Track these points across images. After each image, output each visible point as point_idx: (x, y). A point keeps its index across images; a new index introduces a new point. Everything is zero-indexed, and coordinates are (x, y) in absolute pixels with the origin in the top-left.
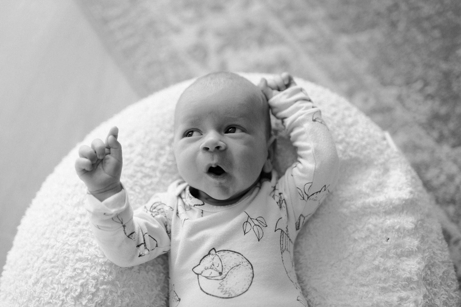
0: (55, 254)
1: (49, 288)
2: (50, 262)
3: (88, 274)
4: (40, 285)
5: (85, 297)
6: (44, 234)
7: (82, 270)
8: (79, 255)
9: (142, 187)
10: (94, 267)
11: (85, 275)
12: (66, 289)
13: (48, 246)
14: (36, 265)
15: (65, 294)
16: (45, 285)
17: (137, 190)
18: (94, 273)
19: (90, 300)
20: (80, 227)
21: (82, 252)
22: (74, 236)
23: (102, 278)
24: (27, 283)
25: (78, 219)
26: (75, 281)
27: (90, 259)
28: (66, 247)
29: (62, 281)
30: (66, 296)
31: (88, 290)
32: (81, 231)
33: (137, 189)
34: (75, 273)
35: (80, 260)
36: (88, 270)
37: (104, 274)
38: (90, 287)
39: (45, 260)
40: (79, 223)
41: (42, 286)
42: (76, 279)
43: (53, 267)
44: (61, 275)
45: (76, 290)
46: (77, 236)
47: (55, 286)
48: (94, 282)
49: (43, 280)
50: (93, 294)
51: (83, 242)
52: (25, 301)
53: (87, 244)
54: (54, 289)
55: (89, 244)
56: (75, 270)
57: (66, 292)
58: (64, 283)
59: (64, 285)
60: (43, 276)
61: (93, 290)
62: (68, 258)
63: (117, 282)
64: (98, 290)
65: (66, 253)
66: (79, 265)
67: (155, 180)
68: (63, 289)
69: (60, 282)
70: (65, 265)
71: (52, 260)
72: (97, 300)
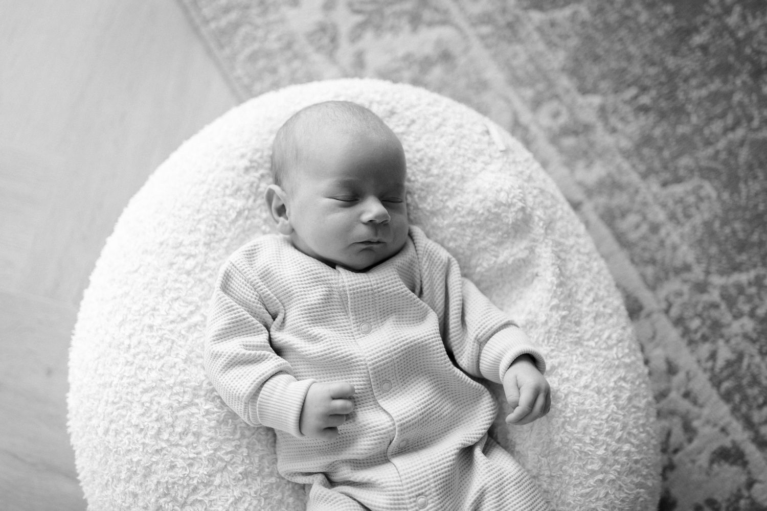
0: (116, 393)
1: (122, 435)
2: (114, 403)
4: (112, 433)
5: (165, 431)
6: (96, 370)
7: (151, 403)
8: (142, 385)
10: (163, 394)
12: (142, 430)
14: (100, 410)
15: (142, 436)
16: (117, 433)
17: (184, 281)
18: (165, 401)
20: (132, 351)
21: (144, 381)
22: (129, 364)
24: (97, 434)
25: (127, 342)
26: (148, 417)
27: (156, 386)
28: (125, 381)
30: (144, 438)
31: (165, 423)
33: (183, 278)
34: (145, 408)
35: (145, 391)
37: (177, 397)
38: (166, 418)
39: (107, 402)
41: (114, 434)
42: (148, 415)
43: (118, 409)
44: (130, 416)
45: (153, 427)
46: (132, 364)
48: (169, 412)
49: (113, 426)
51: (141, 368)
52: (102, 455)
53: (147, 369)
54: (128, 433)
55: (149, 369)
57: (143, 433)
58: (137, 423)
60: (111, 422)
62: (131, 393)
63: (197, 401)
65: (127, 388)
66: (146, 398)
68: (138, 430)
69: (132, 423)
71: (115, 401)
72: (179, 429)
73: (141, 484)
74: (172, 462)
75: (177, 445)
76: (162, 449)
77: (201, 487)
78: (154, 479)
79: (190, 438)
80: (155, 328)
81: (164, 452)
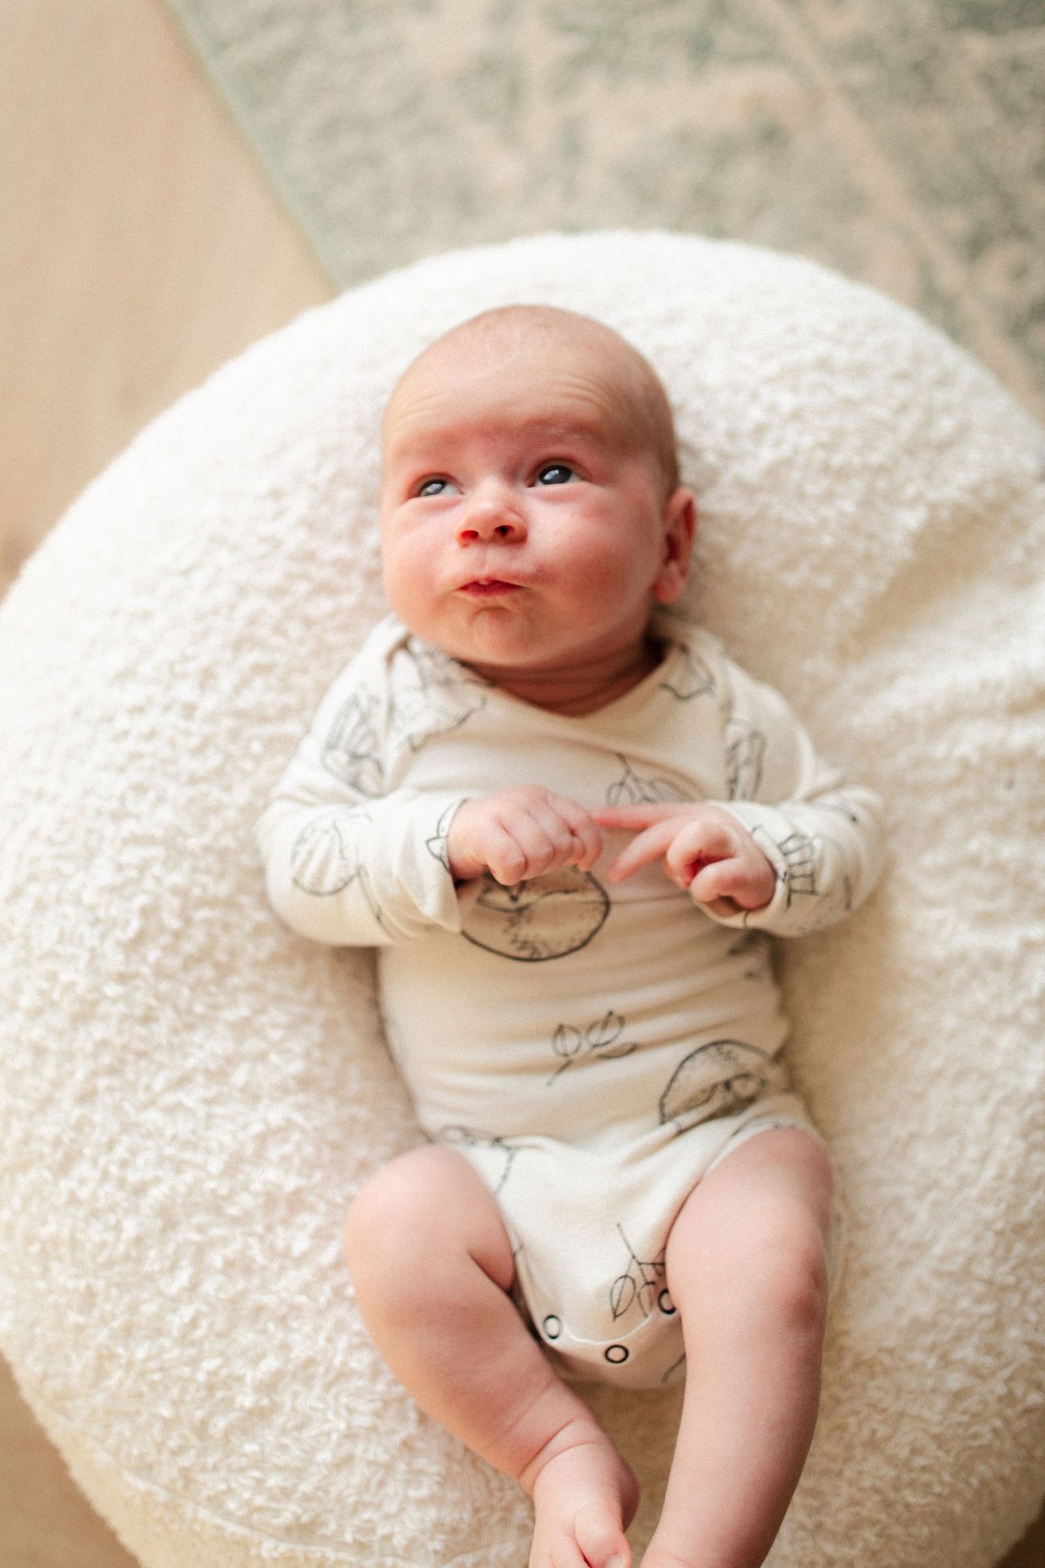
0: (63, 822)
2: (51, 841)
3: (158, 880)
5: (153, 940)
7: (142, 870)
8: (129, 826)
9: (308, 623)
11: (149, 884)
12: (99, 920)
13: (40, 795)
15: (97, 933)
16: (40, 906)
18: (176, 878)
19: (170, 949)
20: (129, 745)
21: (138, 817)
22: (114, 769)
23: (197, 891)
25: (122, 722)
26: (124, 898)
27: (162, 838)
29: (88, 897)
30: (103, 936)
31: (160, 924)
32: (134, 756)
33: (295, 630)
34: (122, 876)
35: (135, 840)
36: (157, 870)
37: (204, 879)
38: (165, 915)
39: (34, 835)
40: (126, 734)
42: (126, 894)
43: (59, 856)
44: (83, 881)
45: (127, 923)
46: (122, 770)
47: (68, 909)
48: (176, 902)
50: (177, 935)
51: (140, 789)
53: (151, 795)
56: (120, 868)
57: (101, 928)
58: (92, 903)
59: (92, 908)
61: (174, 924)
64: (188, 921)
66: (132, 856)
67: (349, 600)
68: (90, 918)
69: (81, 899)
70: (91, 855)
71: (56, 837)
72: (188, 947)
73: (61, 1034)
74: (150, 1008)
75: (170, 977)
76: (136, 976)
77: (200, 1079)
78: (98, 1031)
79: (208, 972)
80: (199, 715)
81: (140, 982)
